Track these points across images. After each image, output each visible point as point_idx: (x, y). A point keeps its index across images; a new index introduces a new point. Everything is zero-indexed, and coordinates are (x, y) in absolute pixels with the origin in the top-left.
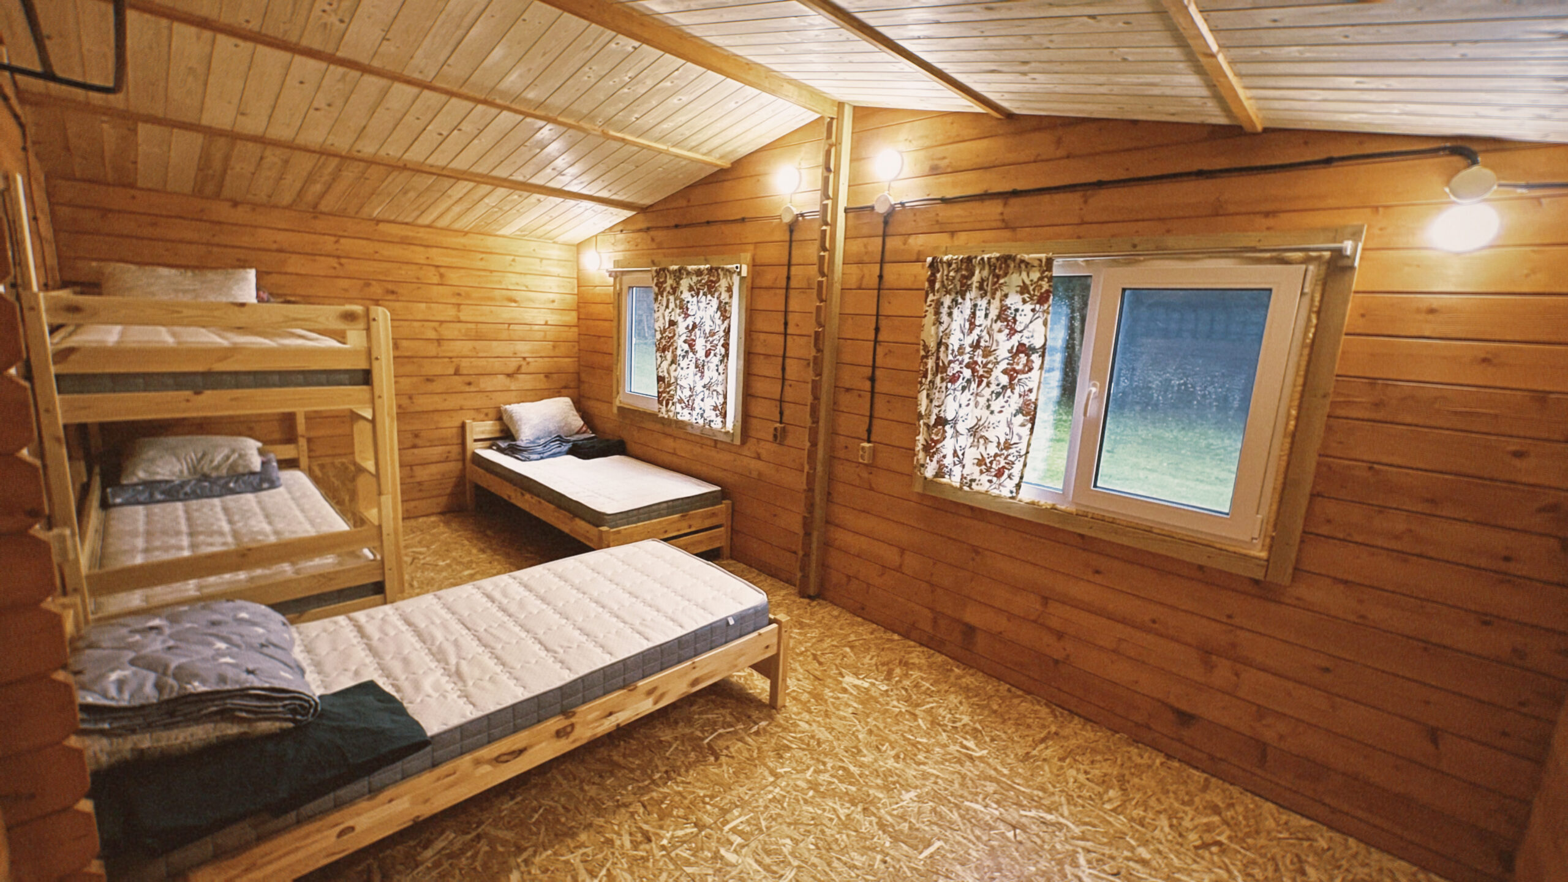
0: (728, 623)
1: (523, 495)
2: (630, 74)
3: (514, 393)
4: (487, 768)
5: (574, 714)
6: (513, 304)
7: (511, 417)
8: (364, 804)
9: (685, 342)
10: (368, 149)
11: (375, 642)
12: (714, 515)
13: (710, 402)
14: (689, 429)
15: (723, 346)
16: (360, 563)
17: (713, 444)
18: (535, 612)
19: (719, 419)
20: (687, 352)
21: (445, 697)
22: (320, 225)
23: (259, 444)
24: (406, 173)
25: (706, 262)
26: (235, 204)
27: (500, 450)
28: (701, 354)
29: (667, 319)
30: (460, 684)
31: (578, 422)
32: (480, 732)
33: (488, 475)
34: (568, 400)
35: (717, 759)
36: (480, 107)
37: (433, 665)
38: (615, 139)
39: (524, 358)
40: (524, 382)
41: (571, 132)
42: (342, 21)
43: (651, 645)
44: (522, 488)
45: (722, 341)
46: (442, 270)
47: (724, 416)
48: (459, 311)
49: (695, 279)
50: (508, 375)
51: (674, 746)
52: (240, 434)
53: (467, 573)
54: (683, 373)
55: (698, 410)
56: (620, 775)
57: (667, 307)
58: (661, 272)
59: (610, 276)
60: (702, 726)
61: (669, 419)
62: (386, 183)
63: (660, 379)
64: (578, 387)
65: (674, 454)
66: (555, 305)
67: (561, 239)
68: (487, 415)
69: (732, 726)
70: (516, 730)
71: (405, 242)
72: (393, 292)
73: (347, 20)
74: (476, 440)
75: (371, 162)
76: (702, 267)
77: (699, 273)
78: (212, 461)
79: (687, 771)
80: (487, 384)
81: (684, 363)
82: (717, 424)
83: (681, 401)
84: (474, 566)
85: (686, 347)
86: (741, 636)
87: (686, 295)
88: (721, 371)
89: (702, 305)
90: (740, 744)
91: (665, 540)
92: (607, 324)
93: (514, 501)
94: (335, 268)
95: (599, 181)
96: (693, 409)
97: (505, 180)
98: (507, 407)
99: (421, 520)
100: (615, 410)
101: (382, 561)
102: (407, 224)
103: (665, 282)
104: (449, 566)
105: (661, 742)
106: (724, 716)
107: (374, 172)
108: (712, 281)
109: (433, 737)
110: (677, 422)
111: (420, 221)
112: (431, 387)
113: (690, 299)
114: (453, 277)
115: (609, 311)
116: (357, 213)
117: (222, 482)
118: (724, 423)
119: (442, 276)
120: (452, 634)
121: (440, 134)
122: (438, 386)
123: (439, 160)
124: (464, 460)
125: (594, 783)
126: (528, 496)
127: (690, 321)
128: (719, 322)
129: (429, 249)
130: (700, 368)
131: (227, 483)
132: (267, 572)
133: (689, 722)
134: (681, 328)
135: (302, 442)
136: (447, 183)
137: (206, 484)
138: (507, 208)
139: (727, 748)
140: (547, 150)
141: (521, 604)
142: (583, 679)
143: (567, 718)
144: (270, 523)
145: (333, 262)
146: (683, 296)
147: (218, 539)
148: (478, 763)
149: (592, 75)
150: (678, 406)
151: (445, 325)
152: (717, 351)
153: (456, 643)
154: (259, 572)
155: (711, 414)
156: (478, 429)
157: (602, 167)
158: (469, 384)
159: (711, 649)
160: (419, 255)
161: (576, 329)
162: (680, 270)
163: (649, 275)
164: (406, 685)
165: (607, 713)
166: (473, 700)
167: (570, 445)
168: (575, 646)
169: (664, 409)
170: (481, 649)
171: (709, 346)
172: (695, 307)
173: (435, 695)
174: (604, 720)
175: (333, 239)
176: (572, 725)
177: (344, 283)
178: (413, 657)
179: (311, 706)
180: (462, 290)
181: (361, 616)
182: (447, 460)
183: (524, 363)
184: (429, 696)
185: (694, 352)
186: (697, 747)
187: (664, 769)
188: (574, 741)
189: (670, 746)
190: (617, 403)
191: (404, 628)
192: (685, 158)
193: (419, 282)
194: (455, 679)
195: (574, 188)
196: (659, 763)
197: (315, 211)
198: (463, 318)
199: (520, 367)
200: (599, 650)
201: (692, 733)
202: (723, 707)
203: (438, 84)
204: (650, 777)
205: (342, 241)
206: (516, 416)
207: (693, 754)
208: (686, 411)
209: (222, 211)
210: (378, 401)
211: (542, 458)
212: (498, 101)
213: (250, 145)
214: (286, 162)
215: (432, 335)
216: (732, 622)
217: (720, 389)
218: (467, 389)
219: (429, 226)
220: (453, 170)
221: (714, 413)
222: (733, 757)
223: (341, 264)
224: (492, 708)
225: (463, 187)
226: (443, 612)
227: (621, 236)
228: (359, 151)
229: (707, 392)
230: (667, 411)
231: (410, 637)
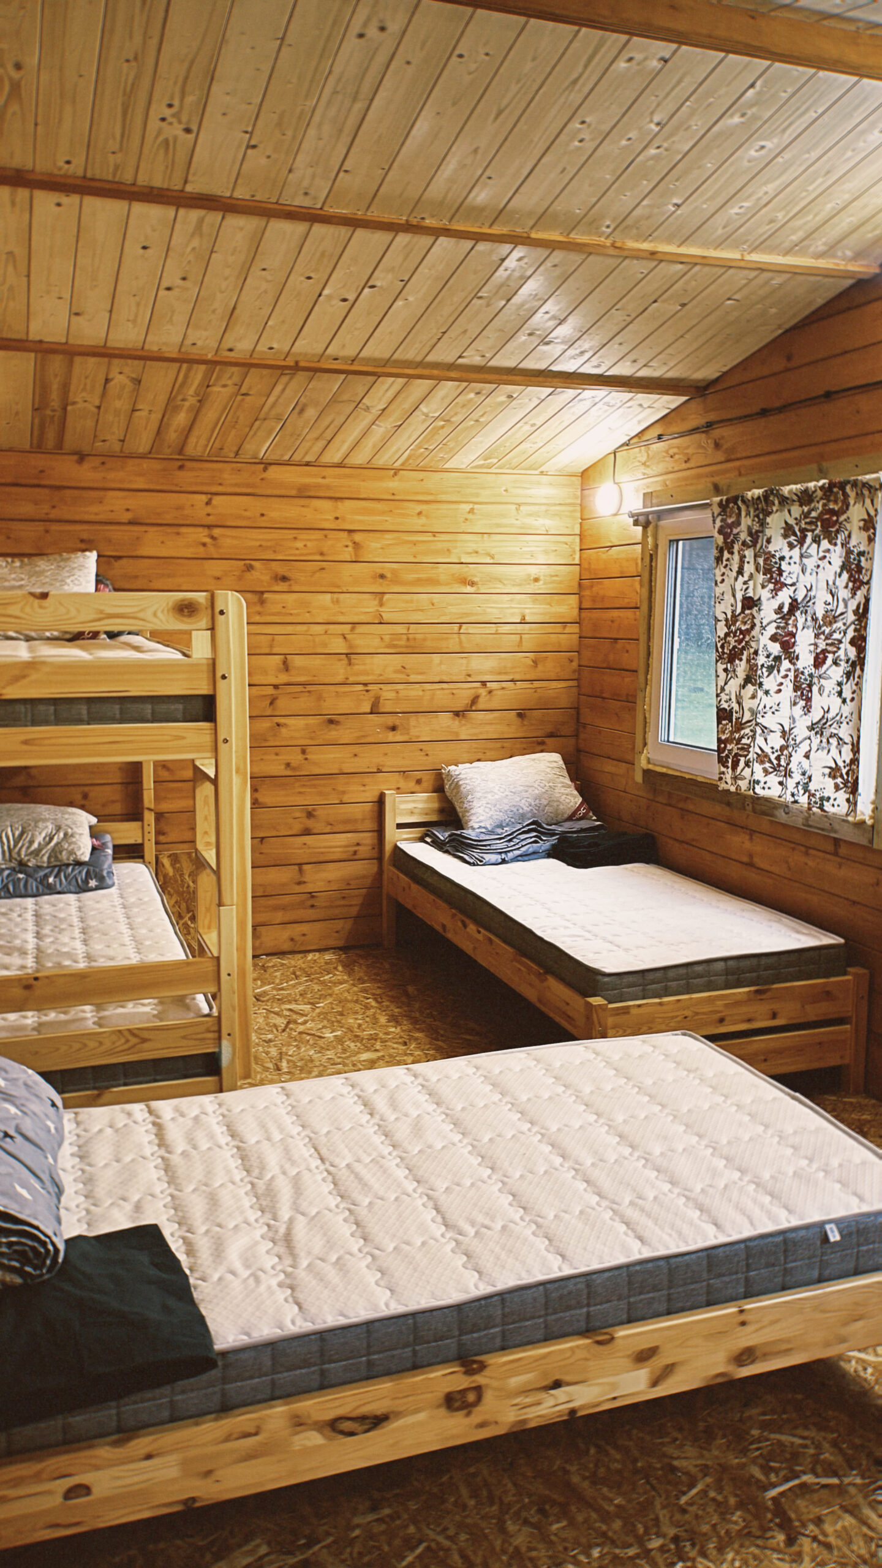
0: (825, 1239)
1: (465, 926)
2: (656, 119)
3: (465, 745)
4: (315, 1439)
5: (483, 1366)
6: (469, 589)
7: (457, 786)
8: (104, 1452)
9: (774, 638)
10: (242, 342)
11: (176, 1159)
12: (827, 995)
13: (822, 761)
14: (781, 816)
15: (852, 642)
16: (189, 1017)
17: (830, 848)
18: (439, 1146)
19: (842, 796)
20: (777, 659)
21: (258, 1281)
22: (185, 478)
23: (94, 820)
24: (301, 376)
25: (822, 473)
26: (81, 457)
27: (438, 845)
28: (806, 660)
29: (739, 596)
30: (288, 1261)
31: (570, 798)
32: (306, 1364)
33: (415, 887)
34: (556, 757)
35: (791, 1541)
36: (403, 239)
37: (253, 1215)
38: (637, 255)
39: (484, 683)
40: (483, 724)
41: (558, 256)
42: (188, 131)
43: (647, 1253)
44: (462, 911)
45: (851, 633)
46: (357, 537)
47: (853, 788)
48: (381, 604)
49: (796, 510)
50: (457, 714)
51: (700, 1487)
52: (71, 804)
53: (365, 1056)
54: (767, 701)
55: (797, 777)
56: (580, 1518)
57: (740, 572)
58: (730, 505)
59: (636, 523)
60: (770, 1457)
61: (737, 793)
62: (272, 399)
63: (723, 715)
64: (576, 735)
65: (751, 865)
66: (540, 587)
67: (550, 467)
68: (419, 782)
69: (835, 1474)
70: (371, 1374)
71: (304, 494)
72: (284, 579)
73: (195, 128)
74: (400, 826)
75: (247, 366)
76: (811, 485)
77: (805, 498)
78: (31, 842)
79: (721, 1549)
80: (422, 728)
81: (770, 683)
82: (838, 805)
83: (762, 757)
84: (378, 1046)
85: (775, 649)
86: (857, 1272)
87: (778, 545)
88: (847, 694)
89: (810, 563)
90: (848, 1520)
91: (712, 1038)
92: (629, 614)
93: (449, 935)
94: (204, 545)
95: (614, 345)
96: (788, 773)
97: (451, 366)
98: (452, 768)
99: (310, 956)
100: (639, 778)
101: (219, 1018)
102: (307, 464)
103: (738, 523)
104: (339, 1040)
105: (673, 1469)
106: (818, 1447)
107: (255, 381)
108: (833, 512)
109: (224, 1354)
110: (757, 800)
111: (327, 458)
112: (334, 734)
113: (786, 552)
114: (374, 547)
115: (634, 590)
116: (237, 454)
117: (42, 874)
118: (852, 803)
119: (356, 545)
120: (293, 1163)
121: (345, 300)
122: (344, 733)
123: (345, 346)
124: (380, 858)
125: (526, 1522)
126: (472, 928)
127: (784, 596)
128: (844, 594)
129: (339, 504)
130: (803, 690)
131: (46, 876)
132: (62, 1017)
133: (739, 1440)
134: (767, 612)
135: (149, 818)
136: (359, 385)
137: (21, 876)
138: (456, 419)
139: (819, 1521)
140: (516, 300)
141: (417, 1129)
142: (502, 1296)
143: (469, 1372)
144: (85, 942)
145: (202, 535)
146: (771, 548)
147: (16, 960)
148: (299, 1423)
149: (587, 136)
150: (758, 768)
151: (361, 629)
152: (841, 653)
153: (297, 1184)
154: (52, 1016)
155: (823, 785)
156: (403, 806)
157: (618, 316)
158: (394, 728)
159: (784, 1288)
160: (323, 512)
161: (575, 628)
162: (766, 496)
163: (707, 515)
164: (204, 1246)
165: (548, 1382)
166: (301, 1297)
167: (554, 840)
168: (498, 1226)
169: (728, 776)
170: (333, 1201)
171: (822, 645)
172: (796, 569)
173: (245, 1273)
174: (543, 1395)
175: (204, 498)
176: (479, 1390)
177: (215, 568)
178: (225, 1197)
179: (48, 1251)
180: (386, 569)
181: (165, 1108)
182: (353, 857)
183: (483, 692)
184: (233, 1273)
185: (793, 659)
186: (750, 1504)
187: (672, 1532)
188: (482, 1425)
189: (692, 1486)
190: (643, 764)
191: (224, 1139)
192: (779, 270)
193: (324, 559)
194: (281, 1249)
195: (569, 366)
196: (663, 1514)
197: (181, 458)
198: (386, 617)
199: (475, 700)
200: (541, 1244)
201: (742, 1466)
202: (821, 1428)
203: (331, 210)
204: (641, 1541)
205: (216, 500)
206: (466, 785)
207: (737, 1516)
208: (773, 780)
209: (65, 469)
210: (222, 747)
211: (504, 861)
212: (428, 222)
213: (92, 360)
214: (138, 382)
215: (339, 646)
216: (834, 1236)
217: (844, 732)
218: (391, 736)
219: (340, 465)
220: (368, 361)
221: (830, 783)
222: (828, 1546)
223: (213, 538)
224: (331, 1320)
225: (387, 387)
226: (288, 1120)
227: (660, 446)
228: (231, 350)
229: (816, 741)
230: (735, 778)
231: (228, 1159)
